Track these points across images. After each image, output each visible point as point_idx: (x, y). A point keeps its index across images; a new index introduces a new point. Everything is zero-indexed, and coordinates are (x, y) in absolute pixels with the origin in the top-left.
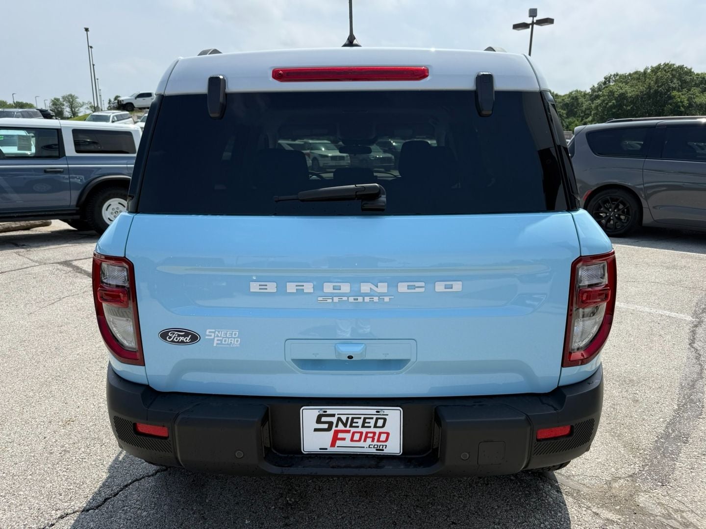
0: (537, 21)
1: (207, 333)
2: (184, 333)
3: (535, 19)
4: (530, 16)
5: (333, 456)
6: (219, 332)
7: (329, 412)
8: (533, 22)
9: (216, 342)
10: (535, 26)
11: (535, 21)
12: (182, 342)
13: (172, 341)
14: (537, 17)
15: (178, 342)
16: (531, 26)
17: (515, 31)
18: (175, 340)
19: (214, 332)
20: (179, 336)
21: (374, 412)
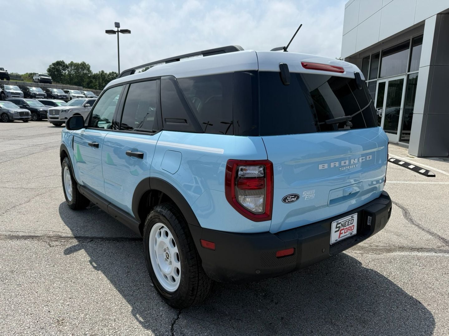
0: (121, 30)
1: (303, 194)
2: (294, 196)
3: (119, 29)
4: (116, 27)
5: (339, 243)
6: (308, 192)
7: (339, 222)
8: (118, 30)
9: (306, 198)
10: (120, 33)
11: (119, 30)
12: (293, 201)
13: (289, 202)
14: (120, 28)
15: (291, 202)
16: (117, 33)
17: (107, 34)
18: (290, 201)
19: (306, 193)
20: (292, 198)
21: (350, 217)
